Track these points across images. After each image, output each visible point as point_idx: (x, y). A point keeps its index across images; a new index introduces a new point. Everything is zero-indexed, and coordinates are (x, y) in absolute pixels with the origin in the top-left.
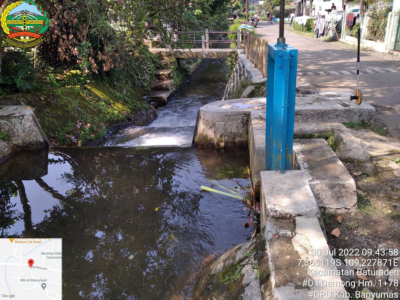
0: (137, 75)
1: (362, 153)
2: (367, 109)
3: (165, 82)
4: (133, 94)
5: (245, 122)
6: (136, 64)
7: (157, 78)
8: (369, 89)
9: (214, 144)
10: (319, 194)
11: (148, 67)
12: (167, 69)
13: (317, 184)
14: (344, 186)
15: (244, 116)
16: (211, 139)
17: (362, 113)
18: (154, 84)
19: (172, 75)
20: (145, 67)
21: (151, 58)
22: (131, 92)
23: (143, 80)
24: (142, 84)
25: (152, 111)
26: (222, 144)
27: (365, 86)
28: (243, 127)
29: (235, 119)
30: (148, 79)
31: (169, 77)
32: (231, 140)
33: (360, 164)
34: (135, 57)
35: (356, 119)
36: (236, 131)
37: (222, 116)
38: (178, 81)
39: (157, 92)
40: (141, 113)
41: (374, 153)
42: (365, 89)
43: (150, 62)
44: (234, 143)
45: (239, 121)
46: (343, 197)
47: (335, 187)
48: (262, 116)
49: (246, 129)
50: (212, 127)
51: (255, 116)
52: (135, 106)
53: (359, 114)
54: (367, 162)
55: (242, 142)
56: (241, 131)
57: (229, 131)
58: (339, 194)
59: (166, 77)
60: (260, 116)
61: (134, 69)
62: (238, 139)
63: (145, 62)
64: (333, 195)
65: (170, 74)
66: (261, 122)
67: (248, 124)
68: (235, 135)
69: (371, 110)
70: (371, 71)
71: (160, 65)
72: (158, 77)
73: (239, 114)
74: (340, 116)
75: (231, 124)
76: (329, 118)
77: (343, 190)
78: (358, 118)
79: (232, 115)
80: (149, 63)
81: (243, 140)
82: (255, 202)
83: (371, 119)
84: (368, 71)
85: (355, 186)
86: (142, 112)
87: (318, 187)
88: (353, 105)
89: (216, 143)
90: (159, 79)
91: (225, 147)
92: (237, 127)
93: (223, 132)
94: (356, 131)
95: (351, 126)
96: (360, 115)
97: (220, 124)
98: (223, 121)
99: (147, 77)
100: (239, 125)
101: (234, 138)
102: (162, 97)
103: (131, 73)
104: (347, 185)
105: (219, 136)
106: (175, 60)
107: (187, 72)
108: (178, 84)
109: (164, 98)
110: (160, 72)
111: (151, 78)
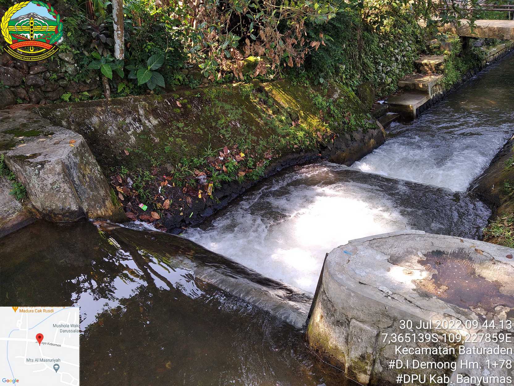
0: (377, 63)
3: (427, 78)
4: (350, 100)
6: (381, 45)
7: (416, 70)
11: (402, 51)
12: (437, 55)
18: (406, 80)
19: (442, 67)
20: (396, 51)
21: (413, 33)
22: (349, 97)
23: (387, 73)
24: (382, 80)
25: (375, 132)
30: (397, 71)
31: (437, 69)
34: (382, 32)
39: (406, 95)
40: (351, 136)
43: (410, 42)
52: (344, 123)
59: (431, 69)
61: (374, 54)
63: (398, 42)
65: (440, 64)
71: (428, 47)
72: (419, 69)
80: (407, 44)
86: (355, 134)
90: (419, 71)
99: (395, 68)
102: (408, 106)
103: (365, 61)
106: (457, 39)
107: (479, 60)
108: (451, 82)
109: (412, 109)
110: (422, 60)
111: (403, 69)
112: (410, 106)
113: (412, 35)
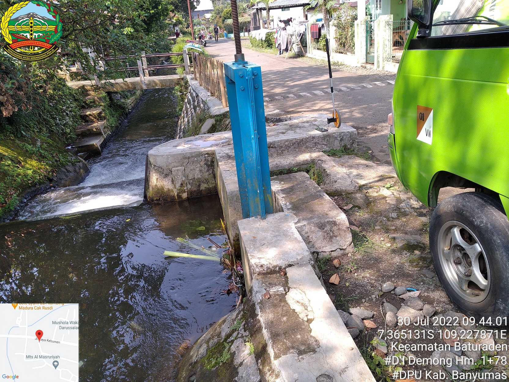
0: (54, 119)
1: (349, 183)
2: (348, 132)
3: (95, 124)
4: (51, 145)
5: (209, 163)
6: (51, 104)
7: (84, 121)
8: (346, 109)
9: (174, 196)
10: (309, 236)
11: (68, 108)
12: (95, 107)
13: (305, 225)
14: (334, 223)
15: (208, 157)
16: (169, 190)
17: (343, 137)
18: (80, 129)
19: (103, 115)
20: (64, 108)
21: (71, 94)
22: (49, 143)
23: (64, 125)
24: (63, 131)
25: (81, 164)
26: (185, 196)
27: (341, 107)
28: (208, 171)
29: (197, 161)
30: (71, 123)
31: (100, 117)
32: (195, 189)
33: (349, 196)
34: (48, 95)
35: (337, 145)
36: (199, 176)
37: (180, 158)
38: (113, 121)
39: (86, 139)
40: (66, 169)
41: (362, 182)
42: (342, 109)
43: (71, 100)
44: (200, 192)
45: (202, 163)
46: (336, 236)
47: (325, 226)
48: (229, 154)
49: (212, 172)
50: (168, 175)
51: (220, 155)
52: (56, 161)
53: (339, 139)
54: (356, 193)
55: (209, 189)
56: (206, 175)
57: (191, 177)
58: (331, 233)
59: (95, 118)
60: (227, 154)
61: (48, 111)
62: (203, 187)
63: (63, 101)
64: (324, 236)
65: (100, 113)
66: (229, 161)
67: (214, 166)
68: (200, 182)
69: (352, 132)
70: (346, 89)
71: (85, 102)
72: (85, 118)
73: (200, 154)
74: (318, 143)
75: (192, 168)
76: (307, 147)
77: (335, 228)
78: (339, 143)
79: (192, 157)
80: (69, 102)
81: (211, 186)
82: (236, 261)
83: (353, 143)
84: (343, 89)
85: (348, 222)
86: (68, 168)
87: (307, 229)
88: (332, 129)
89: (176, 194)
90: (87, 121)
91: (188, 199)
92: (201, 171)
93: (184, 179)
94: (339, 159)
95: (332, 154)
96: (341, 140)
97: (178, 170)
98: (181, 166)
99: (69, 120)
100: (202, 168)
101: (199, 186)
102: (93, 145)
103: (45, 117)
104: (339, 221)
105: (179, 185)
106: (104, 94)
107: (123, 108)
108: (113, 125)
109: (96, 146)
110: (86, 113)
111: (74, 121)
112: (95, 144)
113: (70, 95)
